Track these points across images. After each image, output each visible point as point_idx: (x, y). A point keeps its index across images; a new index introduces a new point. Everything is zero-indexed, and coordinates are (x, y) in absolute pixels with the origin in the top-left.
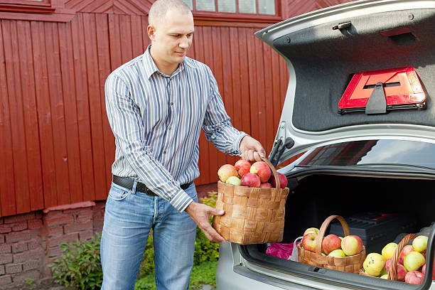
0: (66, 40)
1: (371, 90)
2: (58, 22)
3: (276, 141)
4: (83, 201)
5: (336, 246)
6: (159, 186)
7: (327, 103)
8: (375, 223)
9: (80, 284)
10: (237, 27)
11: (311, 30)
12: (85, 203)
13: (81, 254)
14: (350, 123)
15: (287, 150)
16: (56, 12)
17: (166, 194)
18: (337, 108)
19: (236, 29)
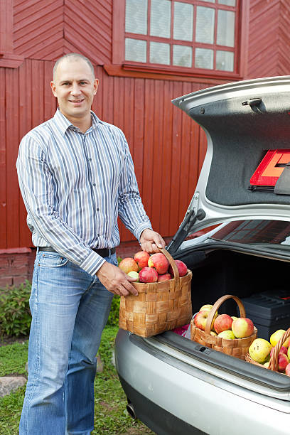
0: (13, 86)
1: (281, 169)
2: (5, 68)
3: (188, 211)
4: (19, 247)
5: (227, 327)
6: (69, 248)
7: (240, 178)
8: (283, 303)
9: (5, 329)
10: (192, 82)
11: (225, 103)
12: (21, 249)
13: (8, 300)
14: (259, 201)
15: (198, 222)
16: (4, 57)
17: (78, 256)
18: (248, 184)
19: (190, 84)
